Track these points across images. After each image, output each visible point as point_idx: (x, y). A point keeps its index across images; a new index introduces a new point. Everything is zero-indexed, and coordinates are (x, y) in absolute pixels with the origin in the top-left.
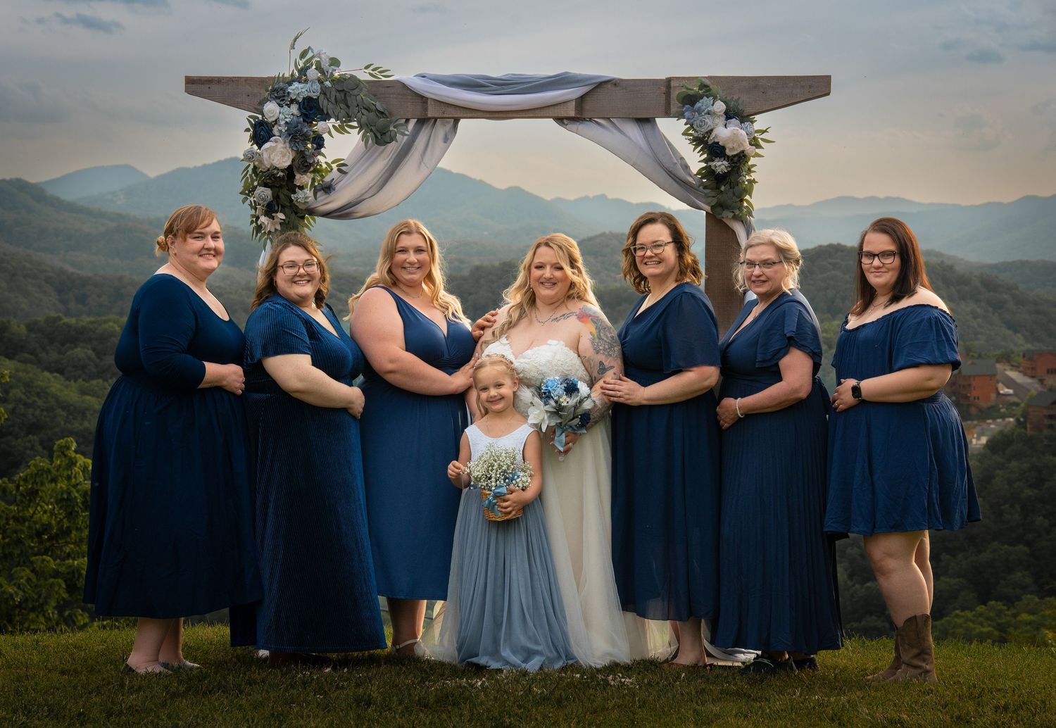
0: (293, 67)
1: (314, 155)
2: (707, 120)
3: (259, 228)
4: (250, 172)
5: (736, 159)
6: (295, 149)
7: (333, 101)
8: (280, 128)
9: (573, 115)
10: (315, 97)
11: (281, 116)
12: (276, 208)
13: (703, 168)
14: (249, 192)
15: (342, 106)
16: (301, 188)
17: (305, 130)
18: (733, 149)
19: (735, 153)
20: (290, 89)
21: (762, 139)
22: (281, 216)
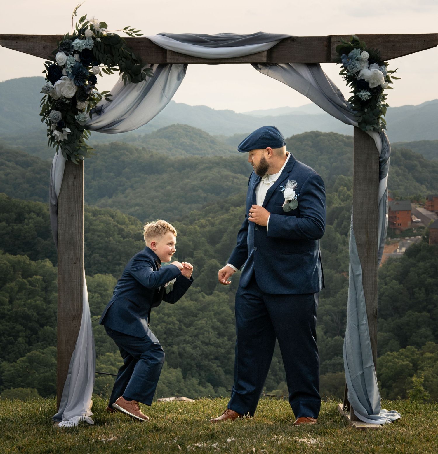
0: (75, 29)
1: (90, 89)
2: (357, 64)
3: (52, 139)
4: (46, 100)
5: (375, 90)
6: (78, 85)
7: (103, 52)
8: (67, 70)
9: (266, 61)
10: (90, 49)
11: (68, 62)
12: (65, 125)
13: (352, 97)
14: (46, 114)
15: (109, 55)
16: (81, 111)
17: (85, 72)
18: (374, 84)
19: (375, 86)
20: (74, 43)
21: (392, 77)
22: (68, 130)
